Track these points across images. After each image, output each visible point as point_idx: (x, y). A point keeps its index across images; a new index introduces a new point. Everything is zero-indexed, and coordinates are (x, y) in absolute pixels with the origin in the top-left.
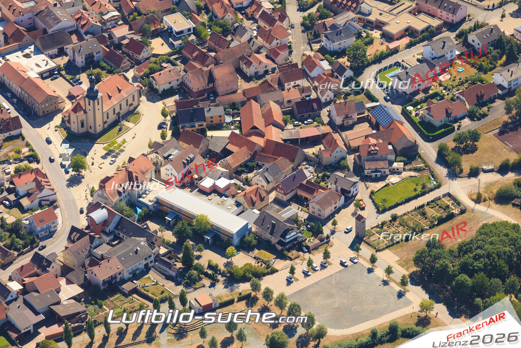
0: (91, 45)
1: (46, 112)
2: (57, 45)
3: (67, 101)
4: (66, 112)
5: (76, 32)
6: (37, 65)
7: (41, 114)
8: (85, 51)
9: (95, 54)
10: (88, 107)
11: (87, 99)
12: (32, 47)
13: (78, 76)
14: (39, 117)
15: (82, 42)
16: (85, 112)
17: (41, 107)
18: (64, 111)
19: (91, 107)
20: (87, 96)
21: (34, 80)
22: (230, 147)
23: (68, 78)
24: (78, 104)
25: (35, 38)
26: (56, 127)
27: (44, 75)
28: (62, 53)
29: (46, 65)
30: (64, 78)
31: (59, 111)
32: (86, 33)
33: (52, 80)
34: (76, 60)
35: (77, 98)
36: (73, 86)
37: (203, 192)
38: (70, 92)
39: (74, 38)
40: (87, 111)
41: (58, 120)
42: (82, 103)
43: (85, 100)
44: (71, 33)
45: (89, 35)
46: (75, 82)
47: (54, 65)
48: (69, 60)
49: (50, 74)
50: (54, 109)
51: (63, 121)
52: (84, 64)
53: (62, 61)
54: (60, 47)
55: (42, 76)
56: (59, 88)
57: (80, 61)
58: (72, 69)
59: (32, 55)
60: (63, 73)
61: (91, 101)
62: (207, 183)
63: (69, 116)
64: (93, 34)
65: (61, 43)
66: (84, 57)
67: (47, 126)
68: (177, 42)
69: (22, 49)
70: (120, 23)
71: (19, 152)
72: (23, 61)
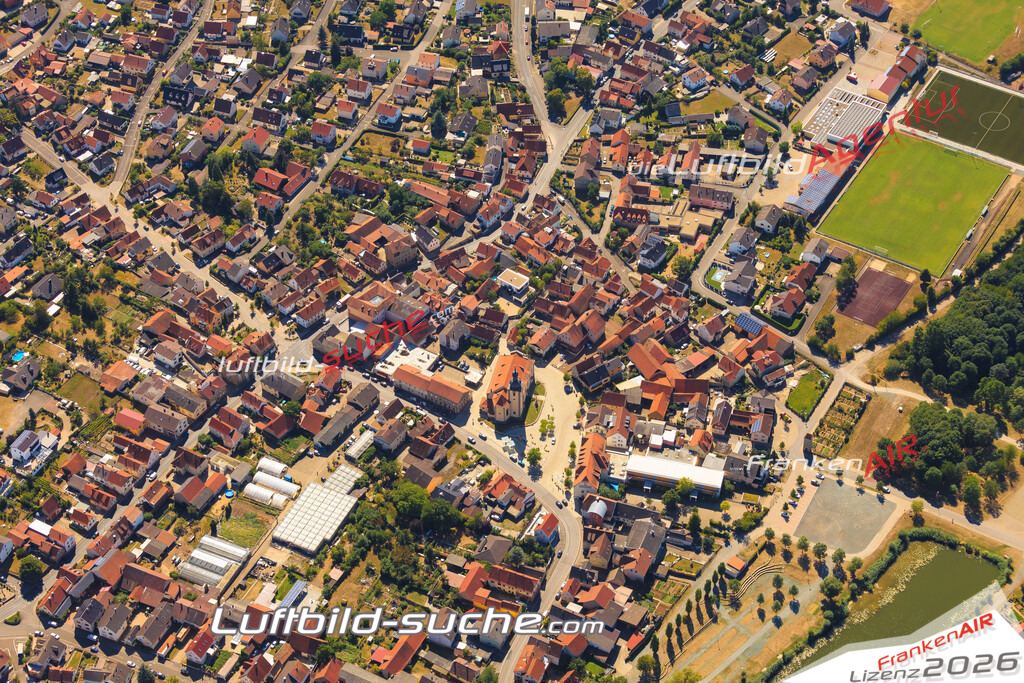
1: (459, 408)
3: (470, 389)
6: (421, 361)
7: (457, 410)
8: (458, 335)
9: (464, 334)
10: (513, 398)
11: (511, 391)
13: (460, 360)
14: (457, 414)
16: (509, 402)
17: (454, 404)
19: (516, 397)
21: (438, 381)
22: (647, 396)
23: (453, 365)
24: (502, 396)
26: (479, 420)
28: (429, 340)
29: (428, 358)
30: (450, 366)
31: (470, 402)
33: (441, 371)
36: (465, 372)
37: (656, 450)
38: (466, 380)
39: (434, 322)
40: (512, 400)
41: (475, 412)
42: (505, 395)
43: (507, 392)
46: (462, 367)
47: (434, 356)
48: (442, 346)
49: (436, 366)
50: (465, 402)
51: (482, 412)
52: (459, 346)
53: (436, 348)
56: (452, 377)
57: (454, 344)
58: (450, 354)
59: (408, 351)
61: (517, 392)
62: (656, 440)
65: (425, 331)
66: (456, 340)
67: (470, 421)
68: (523, 299)
69: (394, 347)
70: (460, 293)
71: (466, 458)
72: (404, 360)
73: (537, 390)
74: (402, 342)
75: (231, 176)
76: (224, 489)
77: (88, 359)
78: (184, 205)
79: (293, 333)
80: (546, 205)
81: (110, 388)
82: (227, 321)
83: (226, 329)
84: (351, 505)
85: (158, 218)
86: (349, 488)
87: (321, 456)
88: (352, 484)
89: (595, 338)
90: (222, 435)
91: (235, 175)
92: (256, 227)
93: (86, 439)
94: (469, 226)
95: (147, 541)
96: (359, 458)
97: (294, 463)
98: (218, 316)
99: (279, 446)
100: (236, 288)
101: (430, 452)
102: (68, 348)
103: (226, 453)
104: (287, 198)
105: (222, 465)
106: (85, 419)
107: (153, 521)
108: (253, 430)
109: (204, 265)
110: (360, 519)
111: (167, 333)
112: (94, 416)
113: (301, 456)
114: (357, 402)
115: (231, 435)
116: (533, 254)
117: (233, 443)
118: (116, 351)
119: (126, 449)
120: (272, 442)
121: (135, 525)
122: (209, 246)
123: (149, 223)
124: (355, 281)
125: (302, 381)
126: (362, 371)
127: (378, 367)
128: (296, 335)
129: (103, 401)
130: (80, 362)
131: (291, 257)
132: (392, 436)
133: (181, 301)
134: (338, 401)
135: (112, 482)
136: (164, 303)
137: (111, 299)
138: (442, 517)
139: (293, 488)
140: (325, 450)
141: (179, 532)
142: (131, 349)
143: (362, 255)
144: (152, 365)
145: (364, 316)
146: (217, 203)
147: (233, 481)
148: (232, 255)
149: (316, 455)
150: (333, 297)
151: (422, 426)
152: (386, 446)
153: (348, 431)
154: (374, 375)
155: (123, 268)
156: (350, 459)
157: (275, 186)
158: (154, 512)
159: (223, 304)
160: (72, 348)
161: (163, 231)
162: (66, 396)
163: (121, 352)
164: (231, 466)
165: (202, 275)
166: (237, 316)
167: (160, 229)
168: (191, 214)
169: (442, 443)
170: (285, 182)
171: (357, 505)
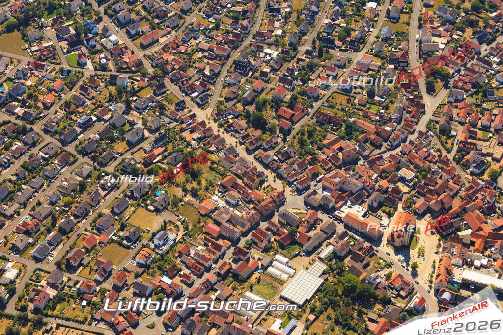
0: (379, 196)
1: (377, 238)
6: (358, 211)
9: (381, 200)
12: (349, 202)
13: (378, 213)
14: (375, 241)
21: (362, 220)
22: (473, 240)
24: (400, 234)
26: (386, 245)
28: (362, 201)
29: (362, 211)
30: (373, 215)
31: (382, 235)
33: (368, 218)
37: (477, 268)
38: (381, 223)
40: (404, 236)
41: (384, 240)
46: (379, 217)
47: (365, 209)
49: (365, 215)
51: (388, 241)
52: (378, 206)
53: (366, 206)
57: (375, 204)
58: (373, 209)
59: (352, 206)
62: (477, 263)
65: (362, 197)
66: (377, 202)
67: (381, 245)
68: (411, 184)
70: (379, 178)
71: (379, 264)
72: (350, 210)
73: (417, 232)
75: (266, 110)
76: (257, 269)
77: (192, 197)
78: (243, 123)
79: (294, 192)
80: (424, 137)
81: (203, 212)
82: (262, 183)
83: (261, 187)
84: (321, 283)
85: (230, 128)
86: (320, 274)
87: (306, 256)
88: (321, 272)
89: (447, 207)
90: (257, 241)
91: (268, 109)
92: (278, 136)
93: (190, 237)
94: (385, 144)
95: (219, 292)
96: (325, 259)
97: (292, 259)
98: (258, 180)
99: (285, 249)
100: (267, 166)
101: (362, 259)
102: (183, 190)
103: (259, 250)
104: (294, 123)
105: (257, 256)
106: (190, 227)
107: (222, 281)
108: (272, 239)
109: (251, 154)
110: (325, 290)
111: (232, 187)
112: (195, 226)
113: (296, 255)
114: (326, 230)
115: (262, 241)
116: (417, 161)
117: (263, 246)
118: (206, 194)
119: (210, 244)
120: (282, 247)
121: (213, 283)
122: (254, 144)
123: (225, 130)
124: (326, 168)
125: (298, 217)
126: (328, 214)
127: (337, 213)
128: (296, 193)
129: (200, 219)
130: (189, 198)
131: (295, 153)
132: (342, 249)
133: (239, 171)
134: (316, 229)
135: (203, 260)
136: (231, 171)
137: (205, 168)
138: (367, 294)
139: (292, 271)
140: (308, 253)
141: (234, 289)
142: (214, 193)
143: (330, 155)
144: (224, 202)
145: (331, 187)
146: (259, 123)
147: (262, 265)
148: (265, 150)
149: (304, 255)
150: (315, 175)
151: (358, 245)
152: (339, 254)
153: (320, 245)
154: (334, 217)
155: (212, 152)
156: (320, 259)
157: (288, 117)
158: (222, 277)
159: (260, 175)
160: (185, 190)
161: (232, 135)
162: (182, 215)
163: (209, 194)
164: (261, 257)
165: (250, 159)
166: (267, 181)
167: (230, 134)
168: (246, 127)
169: (367, 255)
170: (293, 115)
171: (323, 283)
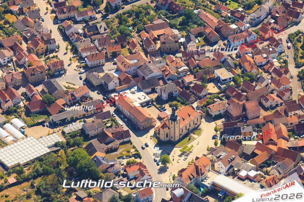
0: (171, 87)
1: (145, 127)
2: (151, 87)
3: (157, 121)
4: (157, 128)
5: (162, 79)
6: (139, 98)
7: (142, 128)
8: (168, 91)
9: (174, 92)
10: (171, 126)
11: (170, 121)
12: (136, 88)
13: (163, 106)
14: (141, 130)
15: (166, 85)
16: (169, 128)
17: (142, 125)
18: (156, 127)
19: (173, 126)
20: (170, 119)
21: (137, 108)
22: (257, 151)
23: (157, 107)
24: (165, 123)
25: (138, 82)
26: (151, 136)
27: (143, 105)
28: (154, 91)
29: (144, 99)
30: (155, 107)
31: (153, 127)
32: (168, 80)
33: (148, 108)
34: (163, 96)
35: (164, 120)
36: (161, 112)
37: (241, 179)
38: (159, 116)
39: (161, 82)
40: (170, 127)
41: (152, 132)
42: (167, 123)
43: (169, 121)
44: (159, 79)
45: (170, 81)
46: (162, 109)
47: (149, 99)
48: (158, 96)
49: (147, 104)
50: (149, 126)
51: (155, 133)
52: (167, 98)
53: (154, 96)
54: (152, 87)
55: (142, 105)
56: (152, 113)
57: (165, 96)
58: (160, 101)
59: (136, 92)
60: (155, 103)
61: (173, 122)
63: (159, 130)
64: (172, 80)
65: (153, 85)
66: (167, 94)
67: (145, 136)
68: (223, 86)
69: (130, 88)
70: (189, 73)
71: (129, 152)
72: (130, 96)
73: (197, 132)
74: (136, 87)
79: (81, 68)
83: (46, 55)
84: (45, 153)
86: (50, 144)
87: (49, 127)
88: (53, 143)
94: (221, 43)
96: (68, 134)
97: (32, 126)
99: (30, 116)
101: (107, 140)
108: (22, 104)
109: (57, 23)
111: (10, 47)
113: (38, 124)
115: (6, 102)
117: (6, 107)
120: (28, 113)
126: (104, 95)
127: (113, 95)
131: (105, 30)
132: (92, 128)
133: (29, 35)
134: (79, 105)
136: (21, 34)
139: (21, 136)
140: (53, 125)
143: (145, 39)
145: (124, 69)
148: (76, 22)
149: (47, 126)
150: (115, 55)
151: (114, 129)
152: (87, 132)
153: (77, 119)
155: (11, 12)
156: (63, 133)
159: (49, 41)
166: (56, 52)
169: (118, 139)
